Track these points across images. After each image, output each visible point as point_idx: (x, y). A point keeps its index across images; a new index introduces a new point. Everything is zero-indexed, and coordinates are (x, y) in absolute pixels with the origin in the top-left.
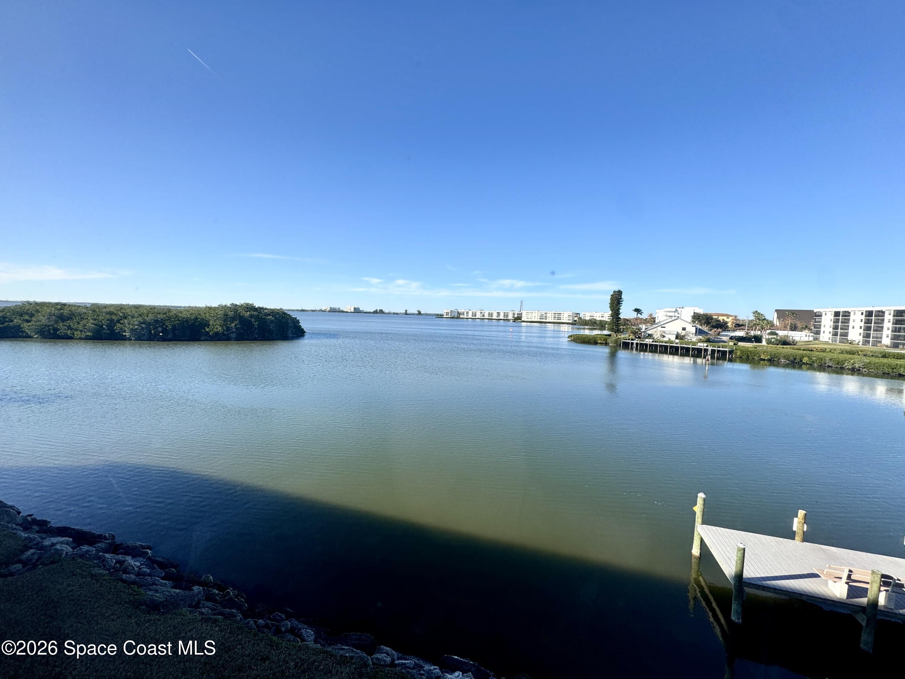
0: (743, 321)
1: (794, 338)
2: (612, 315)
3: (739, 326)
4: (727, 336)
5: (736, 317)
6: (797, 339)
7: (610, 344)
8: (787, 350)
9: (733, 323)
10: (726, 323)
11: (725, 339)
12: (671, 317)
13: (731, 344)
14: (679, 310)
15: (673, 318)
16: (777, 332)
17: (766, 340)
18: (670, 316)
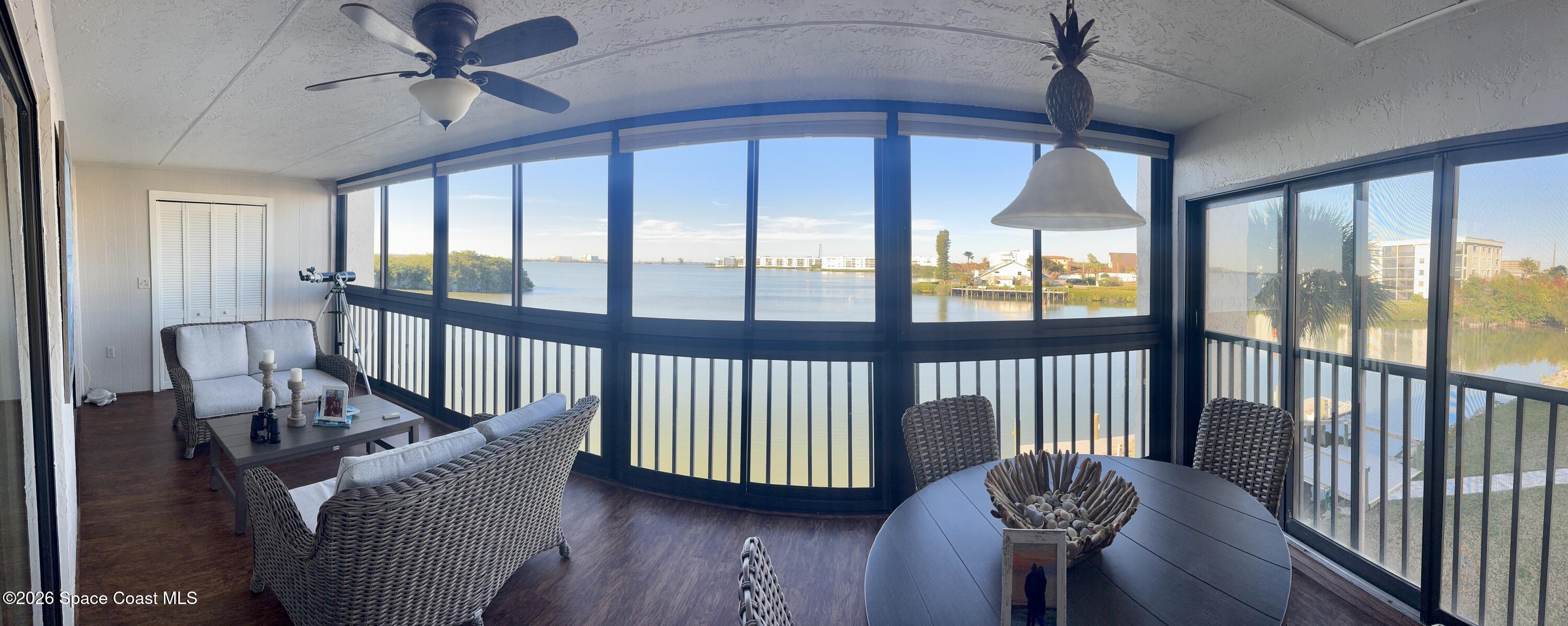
0: (1079, 264)
1: (1123, 280)
2: (940, 260)
3: (1074, 269)
4: (1064, 279)
5: (1072, 259)
6: (1124, 280)
7: (938, 293)
8: (1115, 290)
9: (1069, 266)
10: (1062, 266)
11: (1062, 282)
12: (1008, 260)
13: (1067, 287)
14: (1014, 253)
15: (1009, 262)
16: (1109, 274)
17: (1099, 281)
18: (1005, 260)
